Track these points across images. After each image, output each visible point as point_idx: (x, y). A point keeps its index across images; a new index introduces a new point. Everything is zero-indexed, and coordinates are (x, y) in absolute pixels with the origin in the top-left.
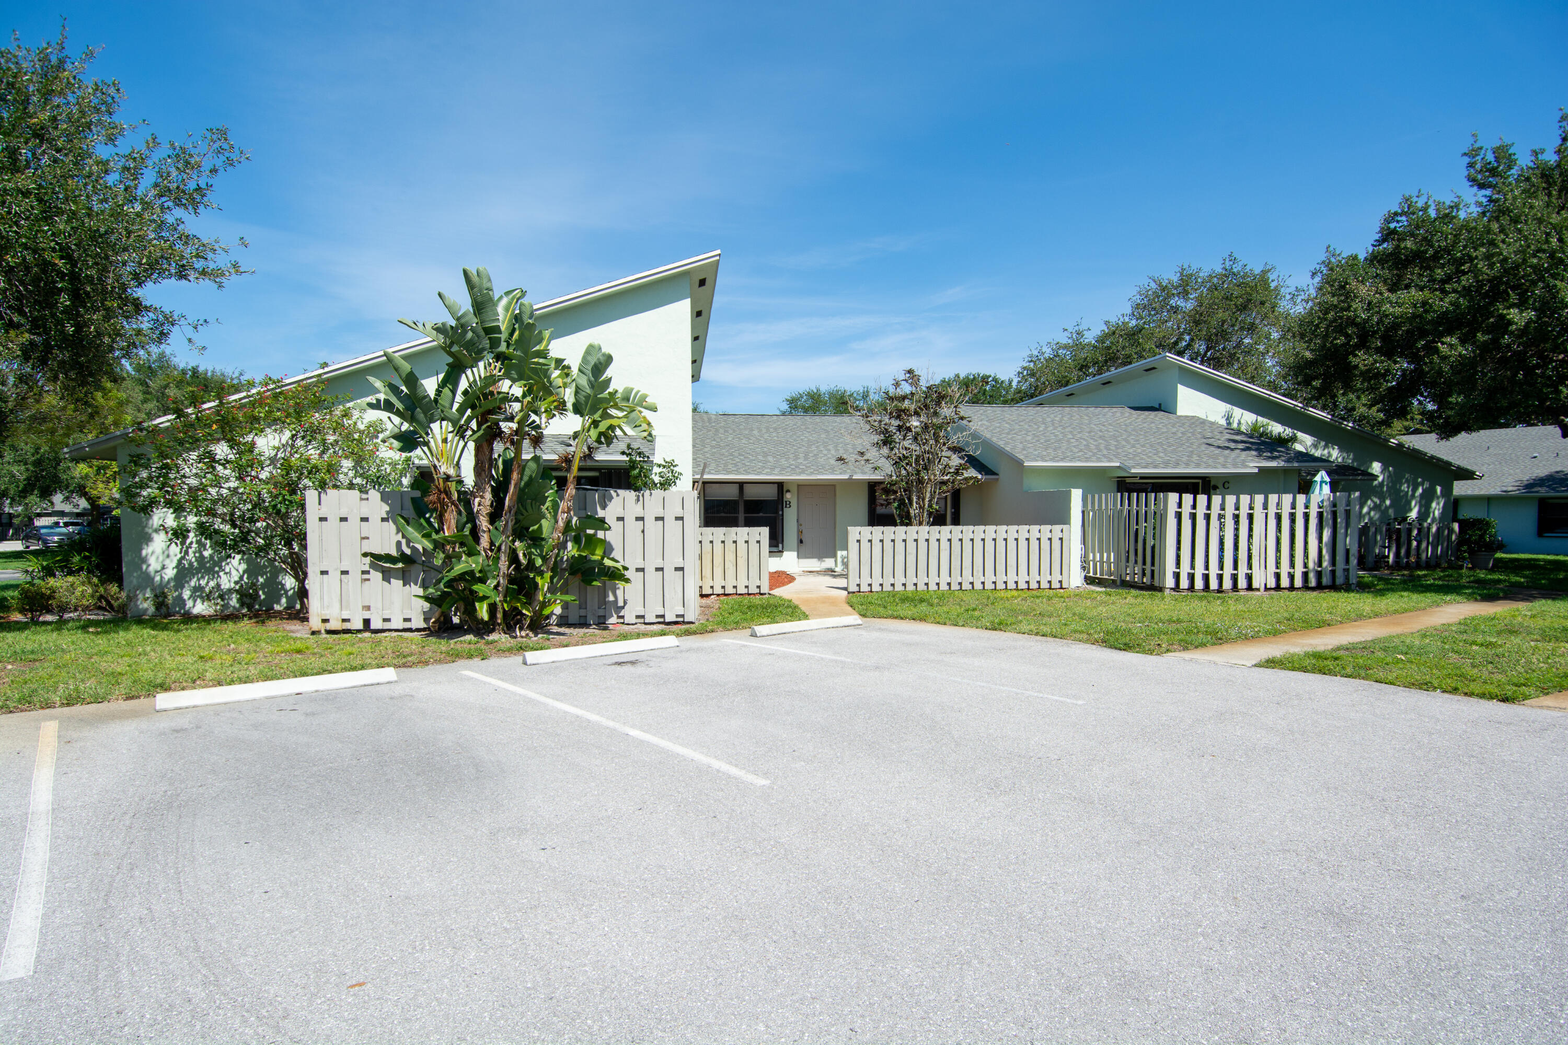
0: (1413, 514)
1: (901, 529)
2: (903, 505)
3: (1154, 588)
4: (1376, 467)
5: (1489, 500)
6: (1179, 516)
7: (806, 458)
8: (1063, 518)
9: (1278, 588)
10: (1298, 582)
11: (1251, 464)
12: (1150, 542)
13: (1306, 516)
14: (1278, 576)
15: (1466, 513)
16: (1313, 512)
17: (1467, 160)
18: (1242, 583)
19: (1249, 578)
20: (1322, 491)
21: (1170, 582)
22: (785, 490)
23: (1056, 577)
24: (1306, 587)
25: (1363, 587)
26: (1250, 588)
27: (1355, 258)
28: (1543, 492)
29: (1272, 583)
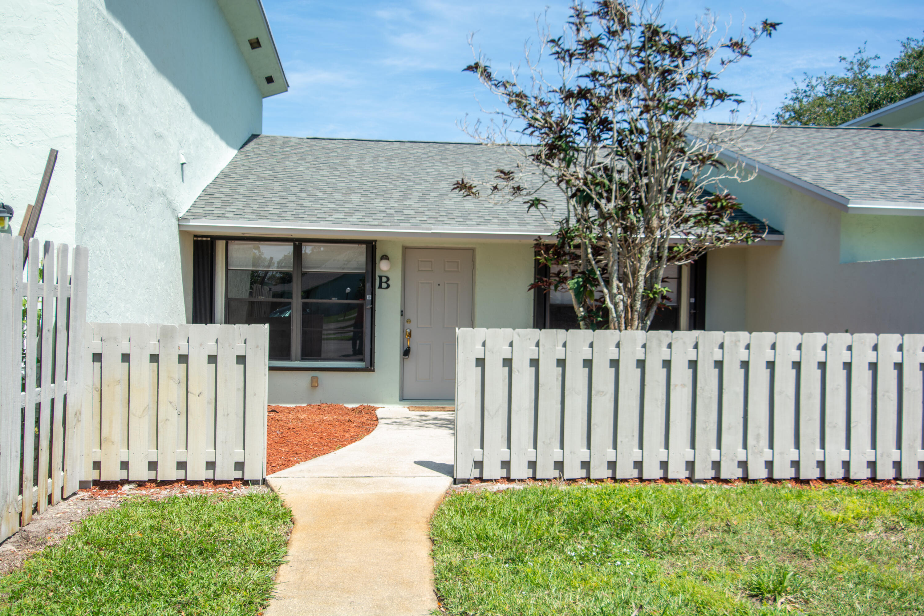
1: (581, 337)
7: (423, 198)
22: (378, 256)
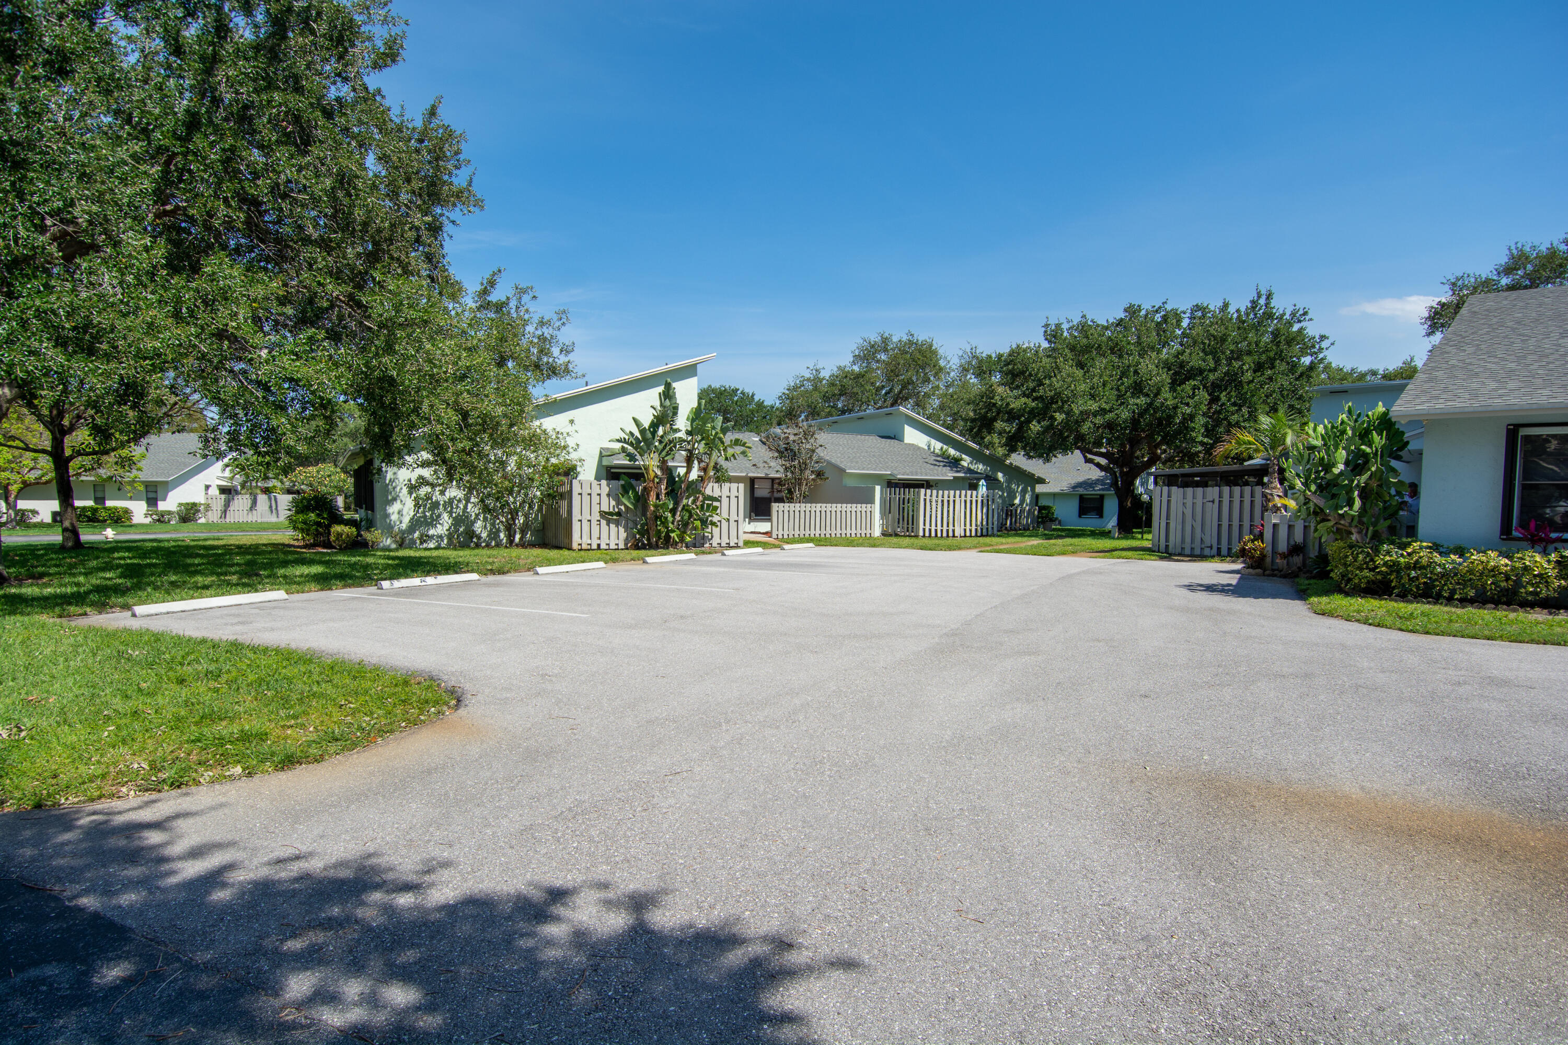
0: (1017, 501)
1: (787, 505)
2: (790, 492)
3: (916, 536)
4: (1000, 476)
5: (1054, 495)
6: (925, 500)
8: (872, 501)
9: (965, 536)
10: (973, 534)
11: (949, 475)
12: (911, 513)
13: (977, 501)
14: (965, 530)
15: (1043, 502)
16: (980, 499)
17: (1044, 329)
18: (951, 534)
19: (954, 531)
20: (983, 490)
21: (921, 534)
23: (868, 531)
24: (976, 536)
25: (998, 536)
26: (954, 536)
27: (990, 357)
28: (1081, 491)
29: (963, 534)
